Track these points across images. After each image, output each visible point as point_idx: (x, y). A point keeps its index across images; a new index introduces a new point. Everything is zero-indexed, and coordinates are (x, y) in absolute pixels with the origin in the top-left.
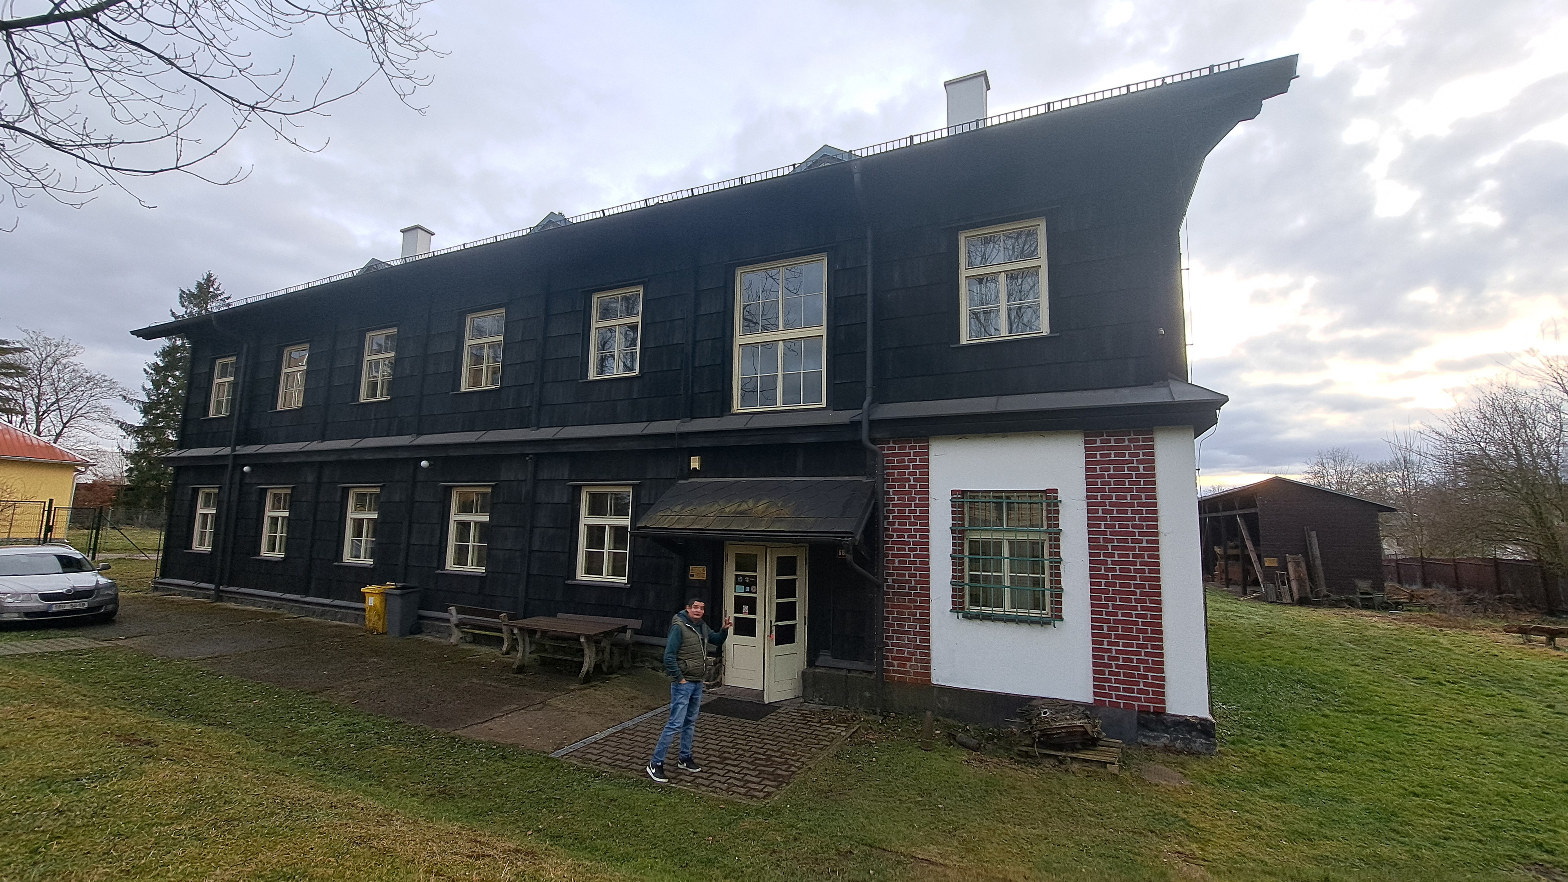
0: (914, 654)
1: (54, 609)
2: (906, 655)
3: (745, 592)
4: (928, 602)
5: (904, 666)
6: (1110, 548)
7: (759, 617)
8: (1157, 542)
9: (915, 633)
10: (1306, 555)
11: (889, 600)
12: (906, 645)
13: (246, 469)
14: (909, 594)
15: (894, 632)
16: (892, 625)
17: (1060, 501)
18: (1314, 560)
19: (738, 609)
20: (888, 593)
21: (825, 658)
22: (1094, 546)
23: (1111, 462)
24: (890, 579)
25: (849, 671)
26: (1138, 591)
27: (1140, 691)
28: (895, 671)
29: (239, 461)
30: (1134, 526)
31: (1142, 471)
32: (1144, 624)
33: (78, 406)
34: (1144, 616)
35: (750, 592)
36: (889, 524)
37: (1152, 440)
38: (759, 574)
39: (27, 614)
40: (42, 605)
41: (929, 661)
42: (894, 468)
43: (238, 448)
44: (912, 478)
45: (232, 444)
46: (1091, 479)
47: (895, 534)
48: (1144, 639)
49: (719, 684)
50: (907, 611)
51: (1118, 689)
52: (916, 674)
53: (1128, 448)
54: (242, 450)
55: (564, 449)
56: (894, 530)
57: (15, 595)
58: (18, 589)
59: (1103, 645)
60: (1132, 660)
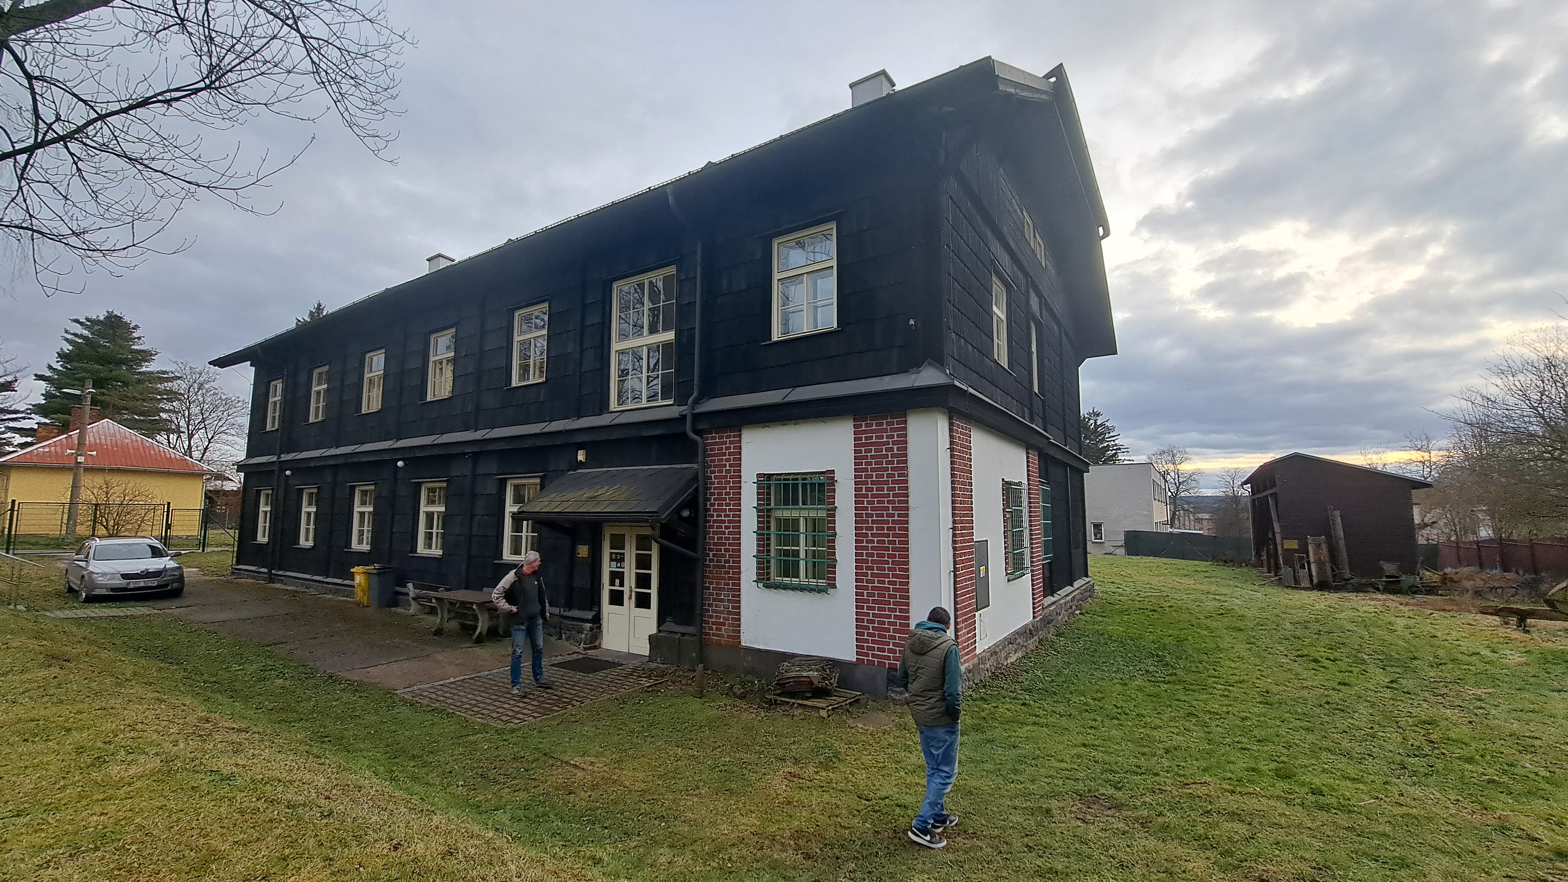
0: (727, 619)
1: (132, 586)
2: (721, 620)
3: (617, 567)
4: (739, 573)
5: (720, 630)
6: (870, 522)
7: (626, 589)
8: (907, 515)
9: (729, 601)
10: (1329, 537)
11: (710, 572)
12: (722, 612)
13: (288, 473)
14: (724, 567)
15: (714, 600)
16: (712, 594)
17: (836, 481)
18: (1337, 542)
19: (612, 583)
20: (709, 566)
21: (670, 626)
22: (859, 520)
23: (873, 444)
24: (711, 553)
25: (683, 634)
26: (890, 560)
27: (890, 651)
28: (714, 635)
29: (283, 466)
30: (889, 502)
31: (895, 451)
32: (894, 590)
33: (220, 424)
34: (894, 583)
35: (620, 567)
36: (712, 505)
37: (905, 422)
38: (626, 552)
39: (113, 589)
40: (123, 583)
41: (739, 626)
42: (715, 456)
43: (282, 456)
44: (728, 464)
45: (278, 452)
46: (858, 459)
47: (715, 514)
48: (895, 603)
49: (595, 648)
50: (723, 582)
51: (873, 649)
52: (729, 637)
53: (886, 430)
54: (284, 457)
55: (491, 447)
56: (715, 510)
57: (104, 574)
58: (106, 570)
59: (863, 609)
60: (884, 623)
